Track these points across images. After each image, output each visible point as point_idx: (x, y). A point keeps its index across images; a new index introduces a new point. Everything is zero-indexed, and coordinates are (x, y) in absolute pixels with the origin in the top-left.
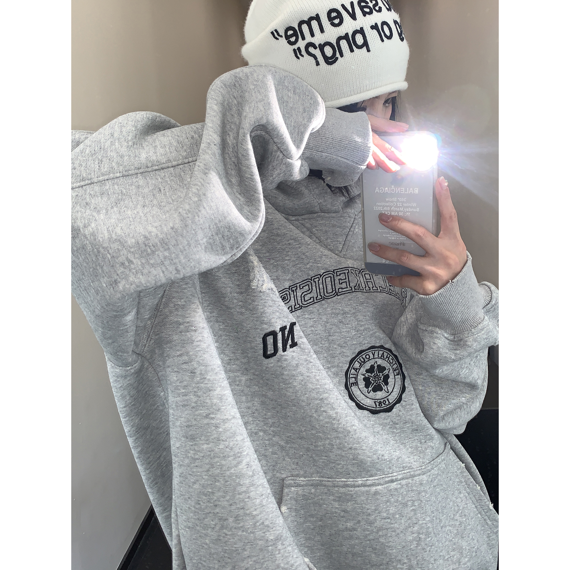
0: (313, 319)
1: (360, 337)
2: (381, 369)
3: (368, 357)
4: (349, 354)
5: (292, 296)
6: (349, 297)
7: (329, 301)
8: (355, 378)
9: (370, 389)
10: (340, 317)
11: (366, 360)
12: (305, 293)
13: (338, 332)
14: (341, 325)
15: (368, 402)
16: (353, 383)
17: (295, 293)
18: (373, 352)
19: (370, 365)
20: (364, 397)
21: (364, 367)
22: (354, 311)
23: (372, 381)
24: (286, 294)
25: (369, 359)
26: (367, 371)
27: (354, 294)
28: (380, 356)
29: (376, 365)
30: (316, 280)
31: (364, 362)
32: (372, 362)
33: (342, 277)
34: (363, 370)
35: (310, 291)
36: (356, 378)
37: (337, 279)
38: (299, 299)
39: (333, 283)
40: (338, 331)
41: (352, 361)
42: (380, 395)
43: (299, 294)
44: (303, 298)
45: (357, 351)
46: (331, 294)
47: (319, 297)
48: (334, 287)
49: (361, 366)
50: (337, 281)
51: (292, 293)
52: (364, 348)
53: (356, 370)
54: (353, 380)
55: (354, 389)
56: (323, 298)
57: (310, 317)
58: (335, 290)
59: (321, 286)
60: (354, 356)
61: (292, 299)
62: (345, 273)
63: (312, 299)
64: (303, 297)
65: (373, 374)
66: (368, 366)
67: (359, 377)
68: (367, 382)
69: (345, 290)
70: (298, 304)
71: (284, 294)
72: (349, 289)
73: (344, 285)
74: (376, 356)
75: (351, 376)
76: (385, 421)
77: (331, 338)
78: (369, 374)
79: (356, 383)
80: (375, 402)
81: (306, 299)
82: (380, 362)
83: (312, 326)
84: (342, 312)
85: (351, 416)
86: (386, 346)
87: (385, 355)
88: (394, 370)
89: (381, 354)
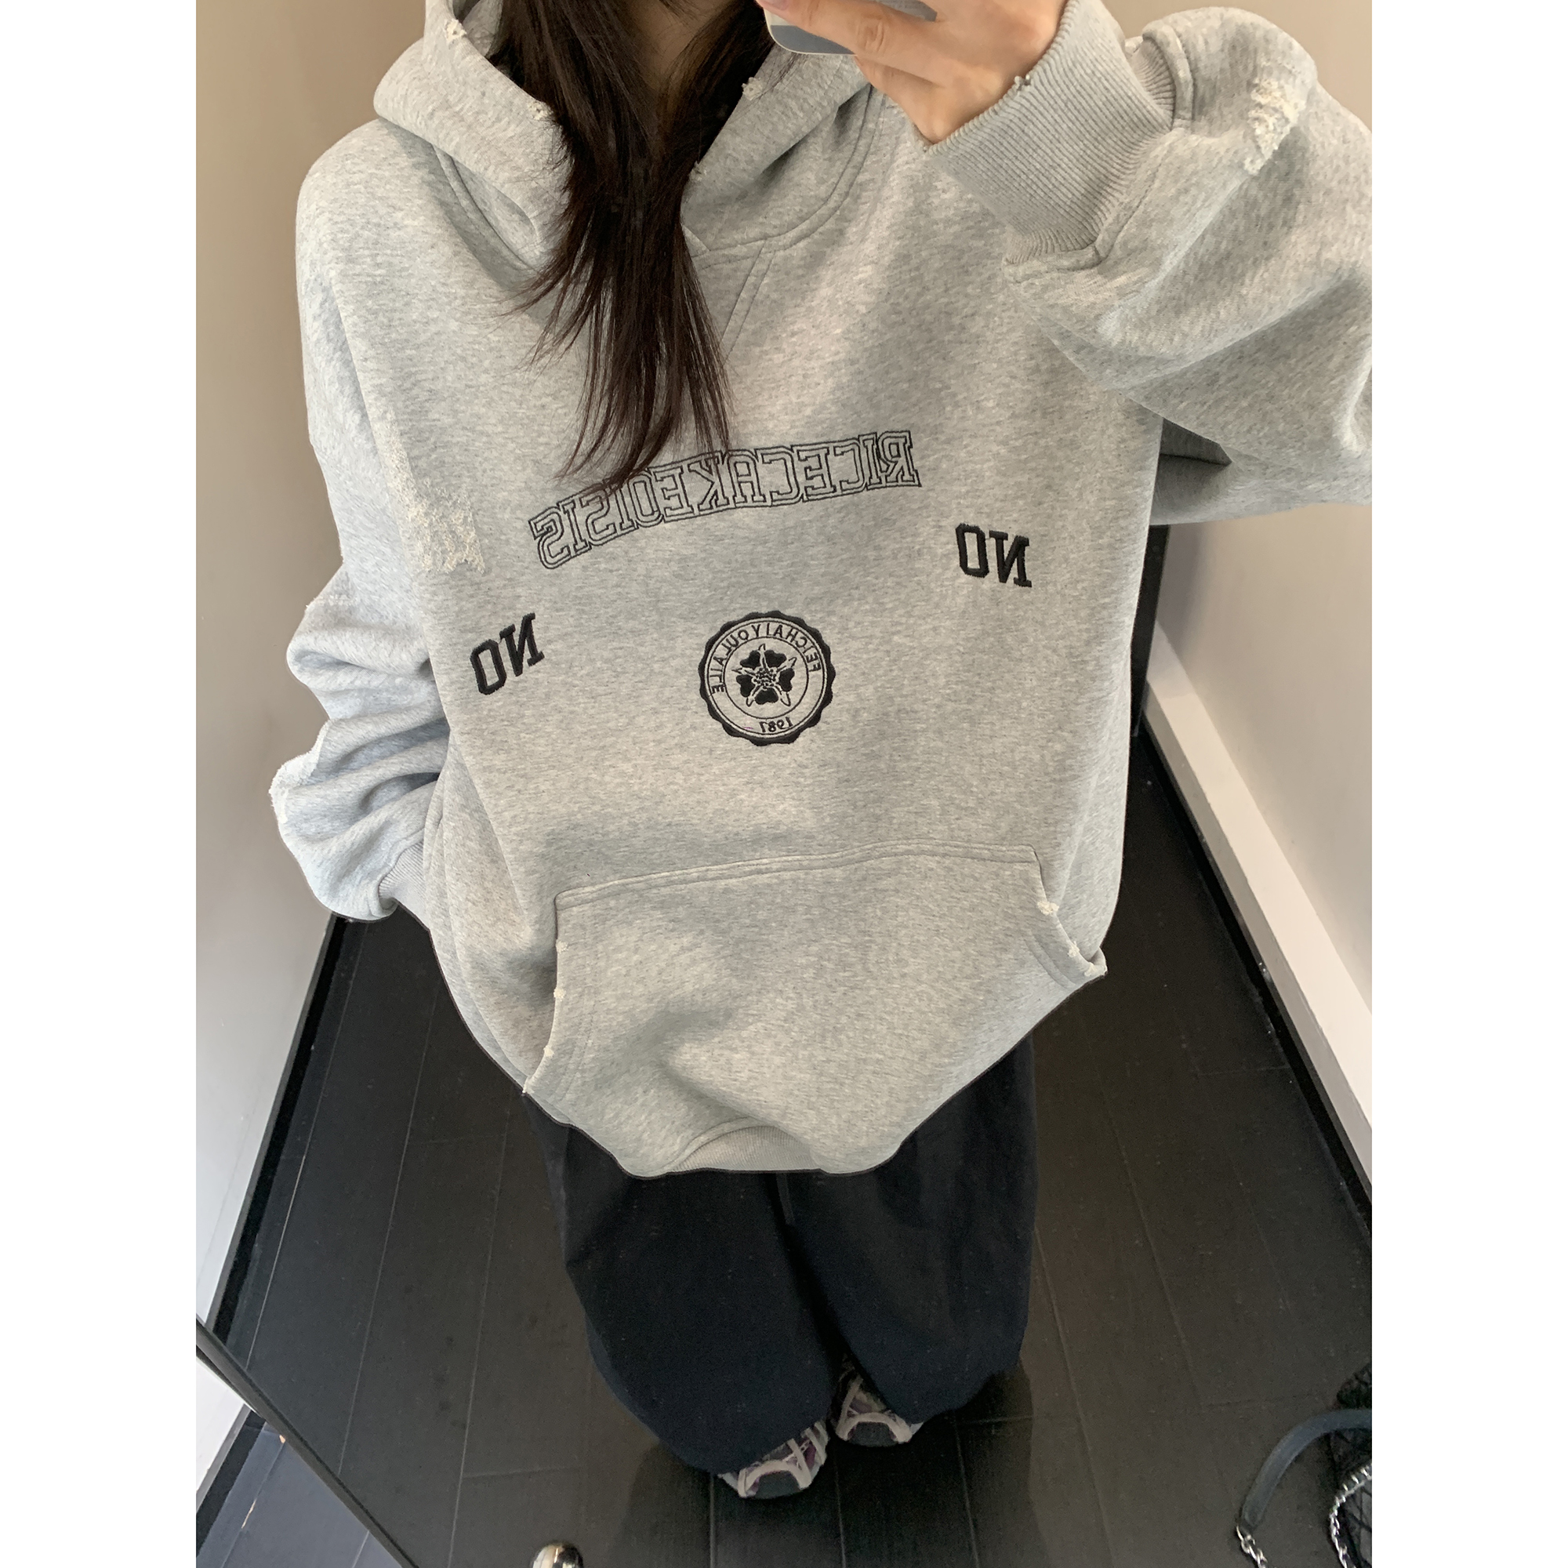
0: (617, 570)
1: (722, 599)
2: (775, 659)
3: (743, 635)
4: (702, 632)
5: (566, 523)
6: (690, 529)
7: (649, 531)
8: (720, 677)
9: (751, 698)
11: (741, 642)
12: (595, 516)
13: (674, 595)
15: (747, 725)
16: (717, 687)
17: (572, 517)
18: (756, 625)
19: (749, 651)
20: (740, 713)
21: (737, 656)
22: (703, 555)
23: (757, 684)
24: (552, 520)
25: (747, 640)
26: (744, 664)
28: (771, 633)
29: (762, 652)
31: (737, 646)
32: (753, 646)
33: (668, 483)
34: (734, 662)
35: (604, 511)
36: (722, 677)
37: (658, 487)
38: (583, 529)
39: (651, 496)
40: (674, 591)
41: (710, 645)
42: (771, 709)
43: (581, 519)
44: (591, 527)
45: (719, 625)
46: (651, 518)
47: (627, 523)
48: (654, 505)
49: (730, 652)
50: (658, 493)
51: (564, 517)
52: (734, 618)
53: (719, 660)
54: (715, 681)
55: (719, 698)
56: (635, 526)
57: (609, 566)
58: (658, 510)
59: (627, 500)
60: (713, 634)
61: (567, 530)
62: (673, 476)
63: (611, 528)
64: (590, 523)
65: (757, 669)
66: (744, 653)
67: (727, 676)
68: (746, 685)
69: (676, 512)
70: (582, 540)
71: (546, 521)
72: (686, 509)
73: (674, 502)
74: (762, 632)
75: (711, 673)
76: (782, 760)
77: (660, 604)
78: (748, 669)
79: (723, 687)
80: (761, 723)
81: (598, 527)
82: (772, 645)
83: (618, 586)
84: (677, 557)
85: (711, 751)
86: (788, 612)
87: (785, 630)
88: (807, 660)
89: (774, 626)
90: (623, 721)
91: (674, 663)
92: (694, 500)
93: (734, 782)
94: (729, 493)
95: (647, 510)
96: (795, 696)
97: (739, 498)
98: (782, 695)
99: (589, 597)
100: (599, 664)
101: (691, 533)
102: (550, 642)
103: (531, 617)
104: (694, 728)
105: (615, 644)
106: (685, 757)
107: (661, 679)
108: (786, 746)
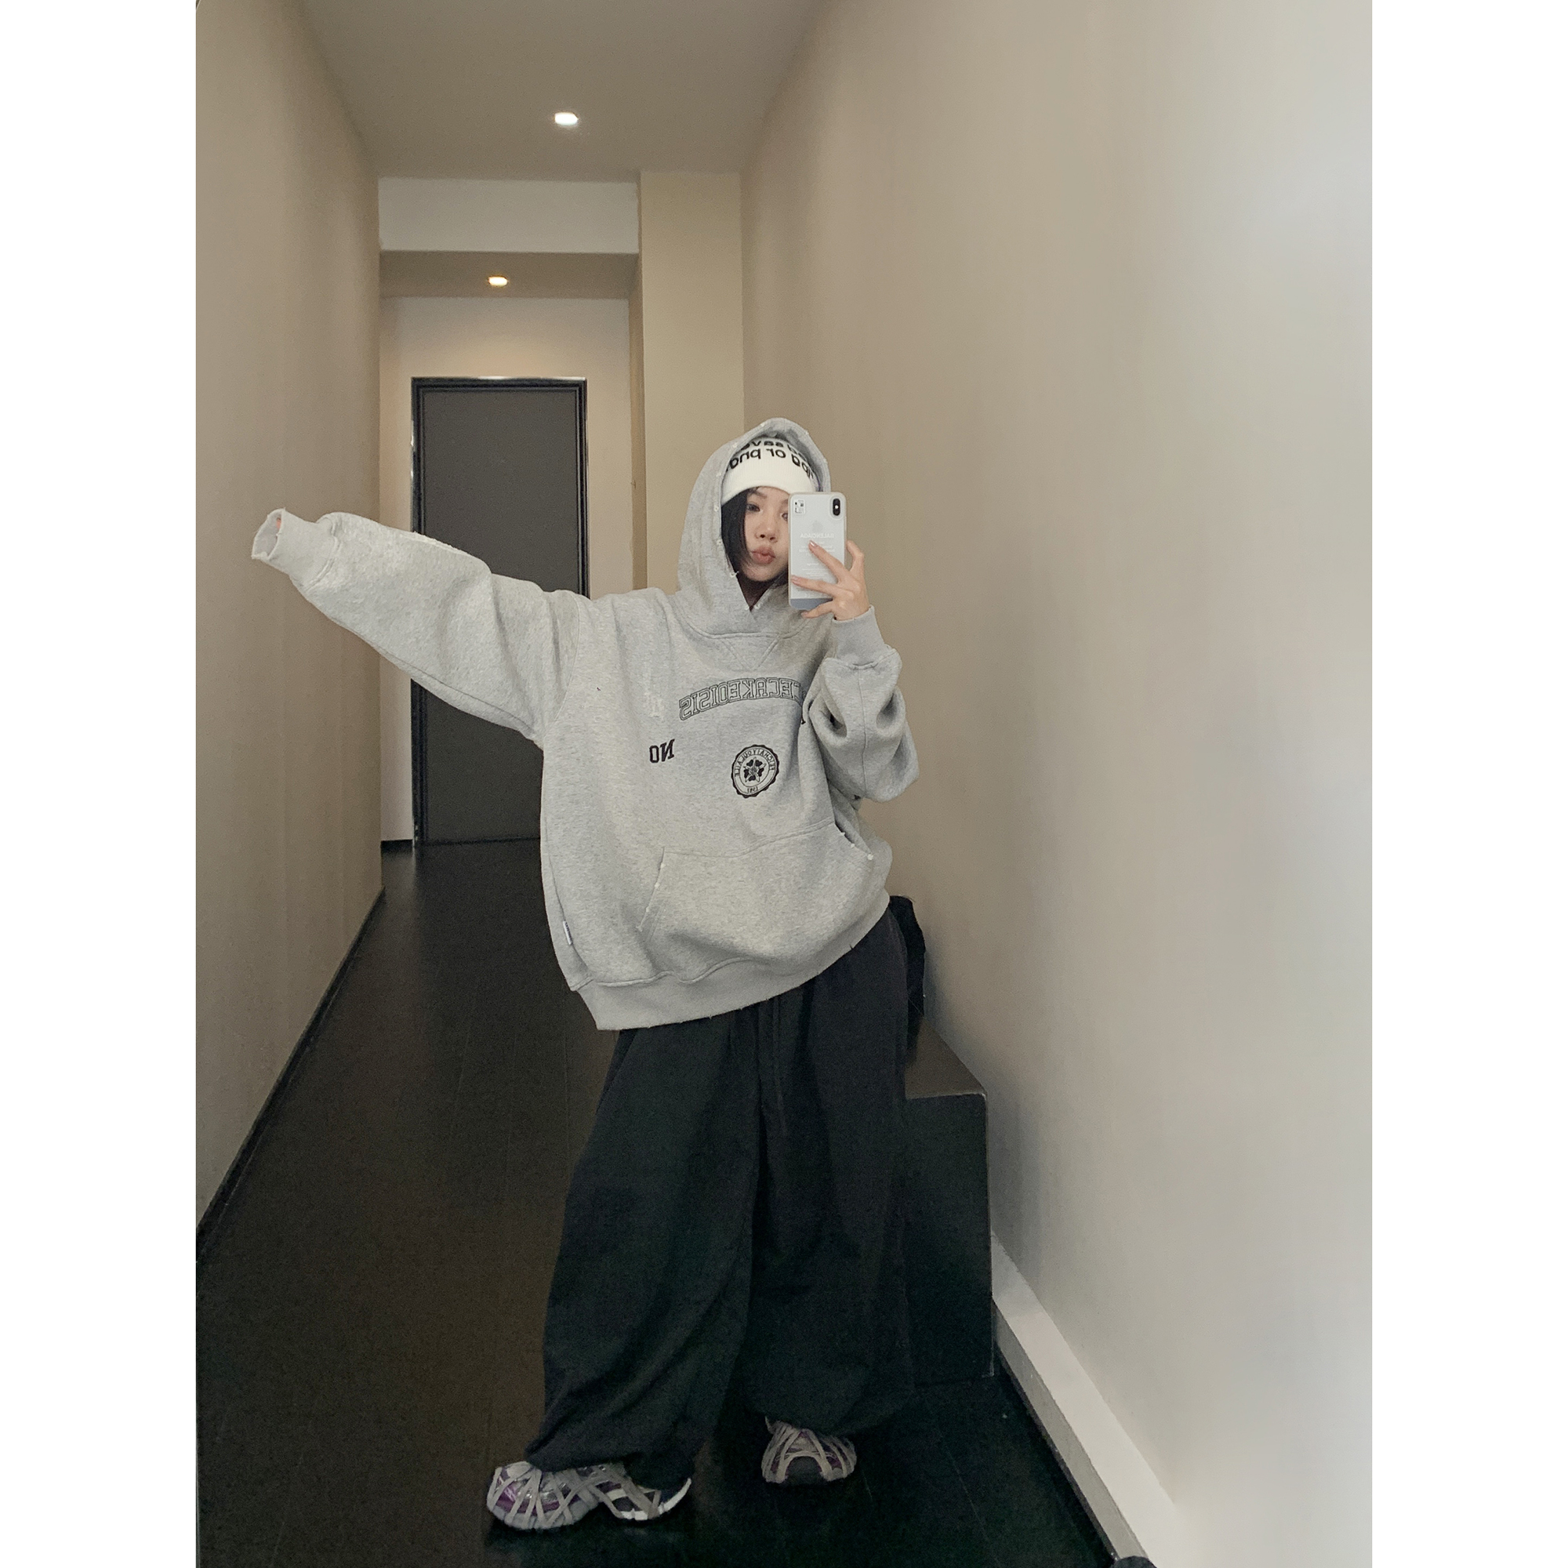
0: (709, 722)
1: (745, 737)
2: (759, 763)
3: (749, 753)
4: (735, 750)
7: (723, 707)
9: (747, 778)
10: (730, 720)
11: (748, 755)
12: (703, 700)
14: (730, 727)
15: (744, 790)
16: (737, 773)
17: (695, 700)
18: (754, 749)
19: (750, 760)
20: (742, 784)
21: (746, 761)
22: (741, 716)
23: (750, 772)
24: (688, 700)
25: (750, 755)
26: (747, 764)
27: (741, 702)
28: (759, 753)
29: (754, 761)
30: (714, 690)
31: (747, 757)
32: (752, 758)
33: (734, 687)
34: (744, 764)
35: (707, 698)
36: (739, 770)
38: (698, 704)
39: (726, 692)
40: (729, 732)
41: (738, 756)
42: (752, 783)
44: (701, 704)
45: (742, 748)
46: (725, 701)
47: (715, 703)
48: (727, 696)
49: (744, 759)
51: (692, 699)
52: (747, 745)
53: (739, 763)
54: (737, 771)
55: (737, 778)
57: (704, 720)
59: (717, 694)
60: (738, 752)
61: (693, 704)
63: (709, 705)
65: (752, 767)
66: (748, 760)
67: (741, 769)
68: (746, 773)
69: (735, 698)
70: (697, 709)
72: (739, 697)
74: (756, 752)
75: (736, 768)
77: (721, 738)
78: (749, 766)
79: (739, 774)
80: (750, 789)
81: (704, 704)
82: (759, 758)
83: (706, 728)
84: (731, 716)
85: (731, 800)
87: (765, 753)
88: (770, 766)
89: (761, 751)
92: (742, 694)
94: (755, 692)
96: (762, 779)
98: (758, 778)
99: (694, 732)
100: (694, 761)
101: (738, 706)
104: (726, 791)
105: (702, 753)
106: (720, 803)
107: (717, 769)
108: (754, 798)
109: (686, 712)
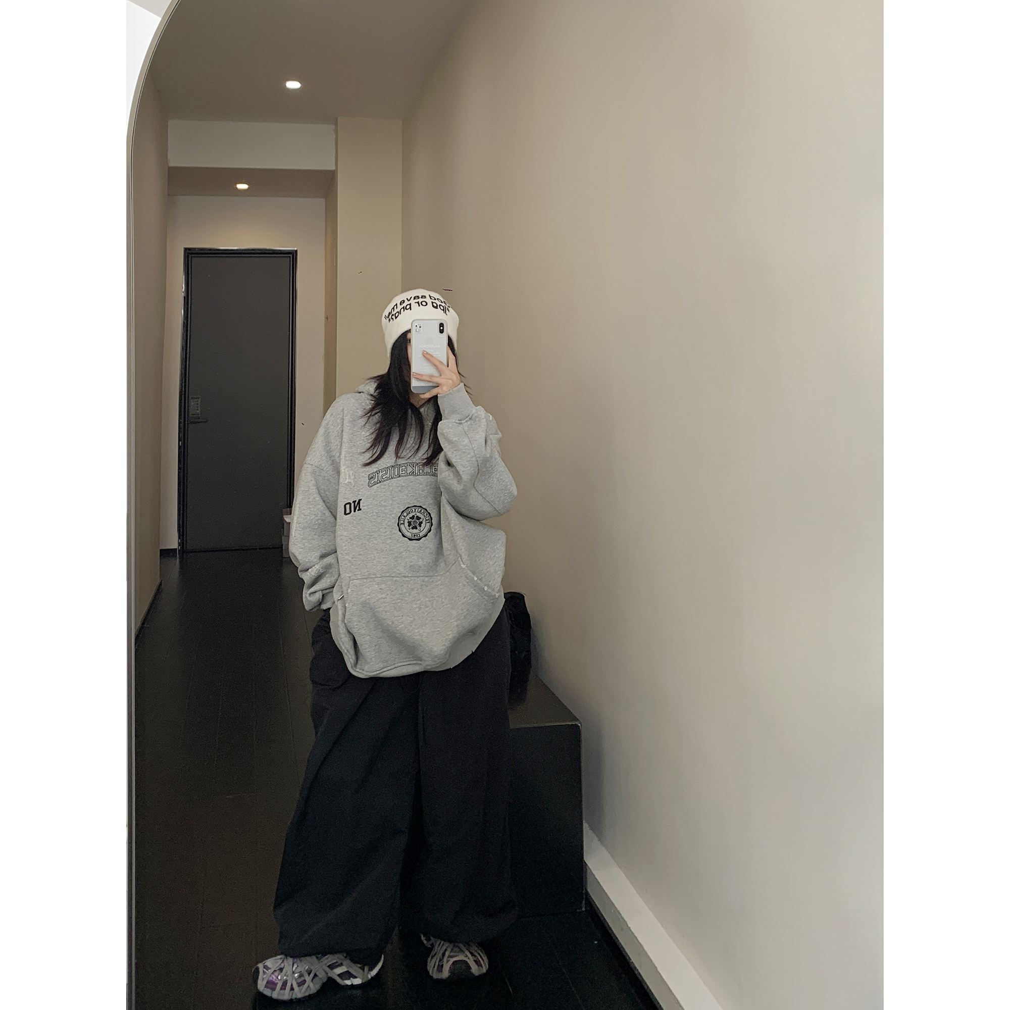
1: (409, 499)
2: (418, 518)
3: (412, 510)
4: (402, 508)
7: (395, 479)
9: (410, 527)
10: (399, 488)
12: (384, 475)
13: (397, 496)
14: (399, 492)
15: (408, 534)
16: (402, 524)
18: (415, 508)
20: (407, 531)
23: (412, 524)
24: (374, 475)
25: (412, 512)
26: (410, 518)
27: (409, 477)
29: (415, 516)
30: (390, 468)
31: (409, 513)
32: (414, 514)
33: (404, 467)
34: (408, 517)
36: (404, 521)
37: (401, 468)
38: (380, 478)
41: (403, 512)
42: (415, 531)
43: (380, 475)
44: (382, 478)
45: (406, 507)
48: (398, 472)
49: (407, 515)
50: (401, 470)
51: (377, 475)
52: (410, 505)
53: (404, 516)
54: (402, 522)
55: (402, 526)
56: (392, 478)
57: (384, 487)
58: (399, 474)
59: (393, 472)
60: (404, 509)
61: (376, 478)
63: (386, 478)
64: (382, 476)
65: (413, 520)
66: (411, 515)
68: (410, 524)
70: (379, 480)
71: (372, 475)
73: (404, 472)
74: (416, 511)
75: (402, 520)
76: (416, 545)
77: (393, 499)
78: (411, 520)
79: (404, 524)
80: (412, 535)
81: (384, 478)
82: (418, 514)
83: (384, 493)
84: (401, 486)
85: (398, 540)
86: (423, 507)
87: (422, 511)
88: (426, 520)
89: (420, 510)
90: (377, 529)
91: (393, 515)
92: (408, 472)
93: (402, 549)
94: (417, 472)
95: (396, 474)
96: (422, 528)
97: (419, 473)
98: (418, 528)
99: (377, 495)
100: (374, 514)
101: (406, 480)
102: (364, 506)
103: (361, 500)
104: (394, 534)
105: (379, 509)
106: (390, 541)
107: (389, 520)
108: (417, 541)
109: (372, 482)
